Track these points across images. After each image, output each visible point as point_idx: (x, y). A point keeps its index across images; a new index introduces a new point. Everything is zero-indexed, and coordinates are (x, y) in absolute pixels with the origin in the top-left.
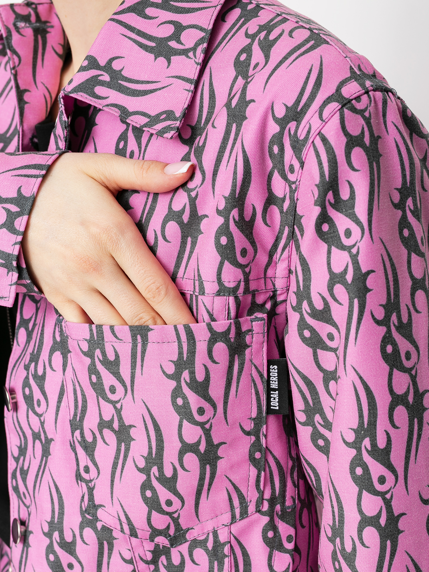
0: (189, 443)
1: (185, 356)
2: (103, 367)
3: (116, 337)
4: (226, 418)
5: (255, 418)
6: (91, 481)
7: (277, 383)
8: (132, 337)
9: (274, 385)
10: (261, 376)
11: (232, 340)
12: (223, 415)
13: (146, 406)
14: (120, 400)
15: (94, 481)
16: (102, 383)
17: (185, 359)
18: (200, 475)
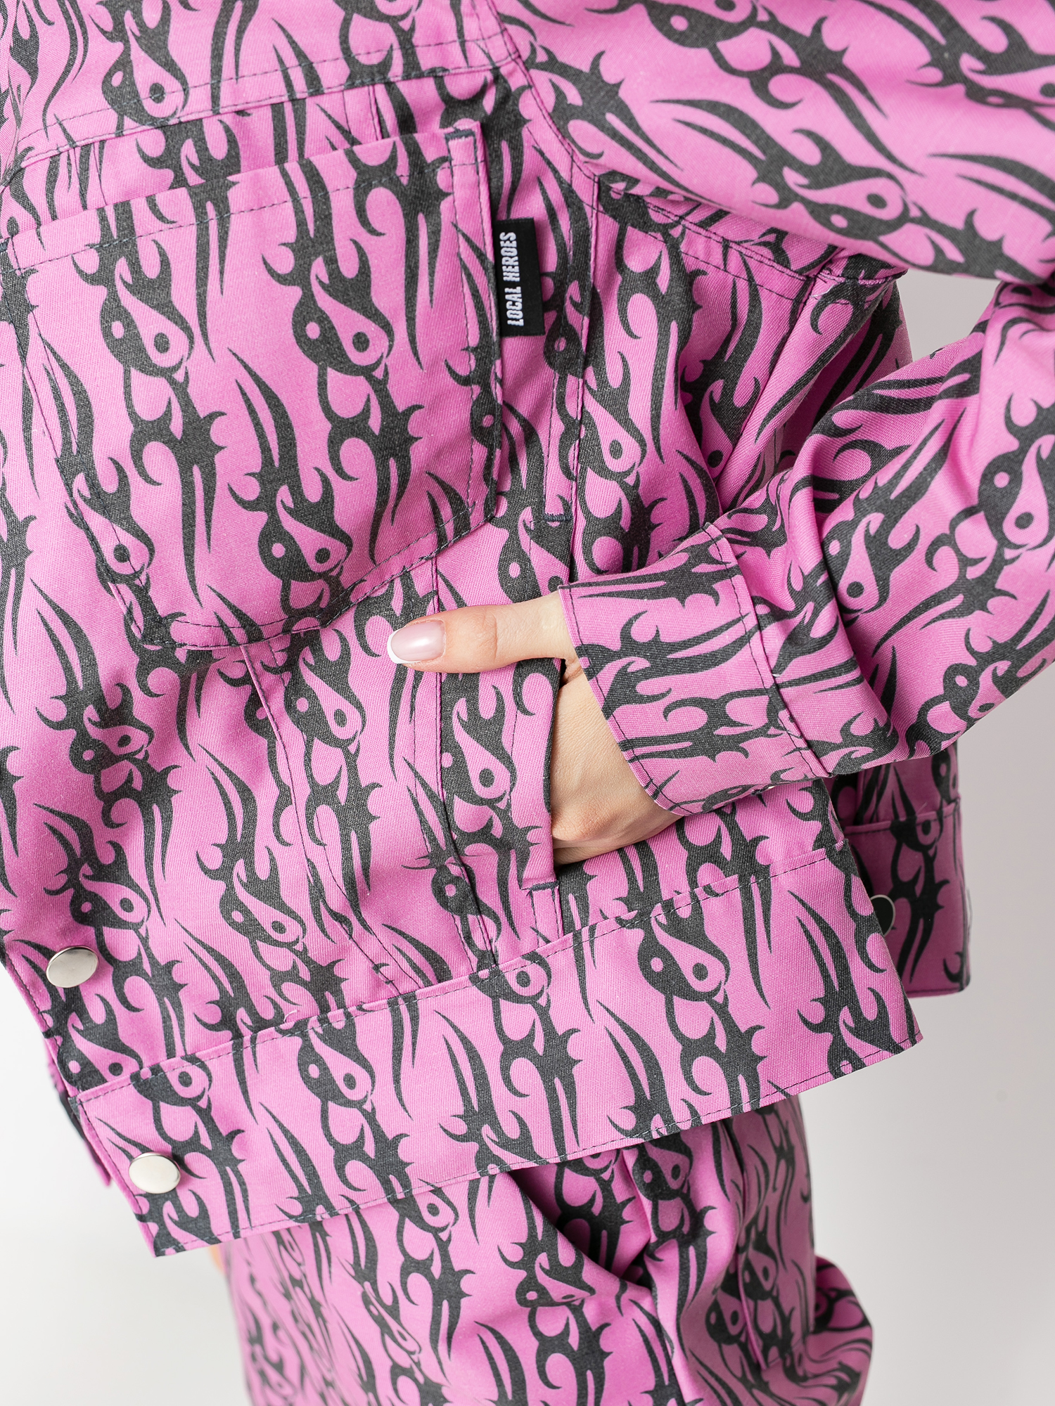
0: (346, 416)
1: (311, 227)
2: (135, 298)
3: (161, 218)
4: (416, 353)
5: (477, 348)
6: (136, 574)
7: (517, 269)
8: (195, 209)
9: (512, 273)
10: (481, 256)
11: (405, 181)
12: (408, 347)
13: (242, 361)
14: (181, 363)
15: (144, 573)
16: (138, 335)
17: (312, 234)
18: (378, 484)
